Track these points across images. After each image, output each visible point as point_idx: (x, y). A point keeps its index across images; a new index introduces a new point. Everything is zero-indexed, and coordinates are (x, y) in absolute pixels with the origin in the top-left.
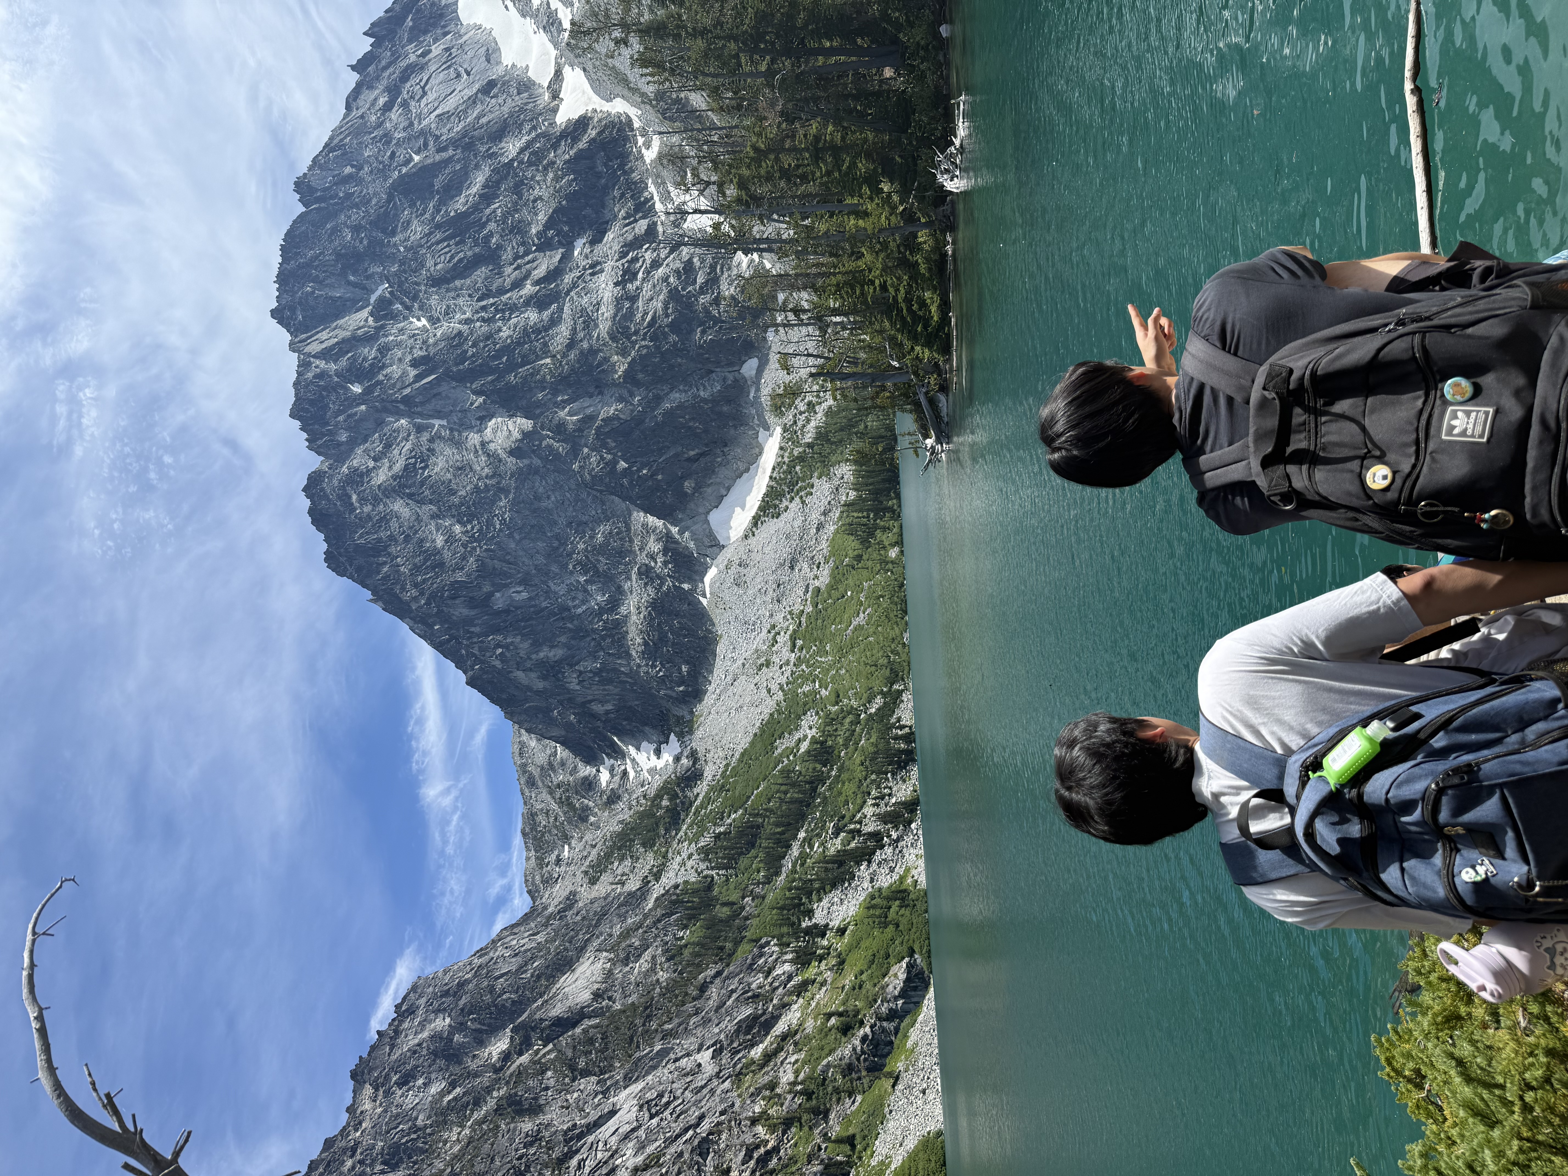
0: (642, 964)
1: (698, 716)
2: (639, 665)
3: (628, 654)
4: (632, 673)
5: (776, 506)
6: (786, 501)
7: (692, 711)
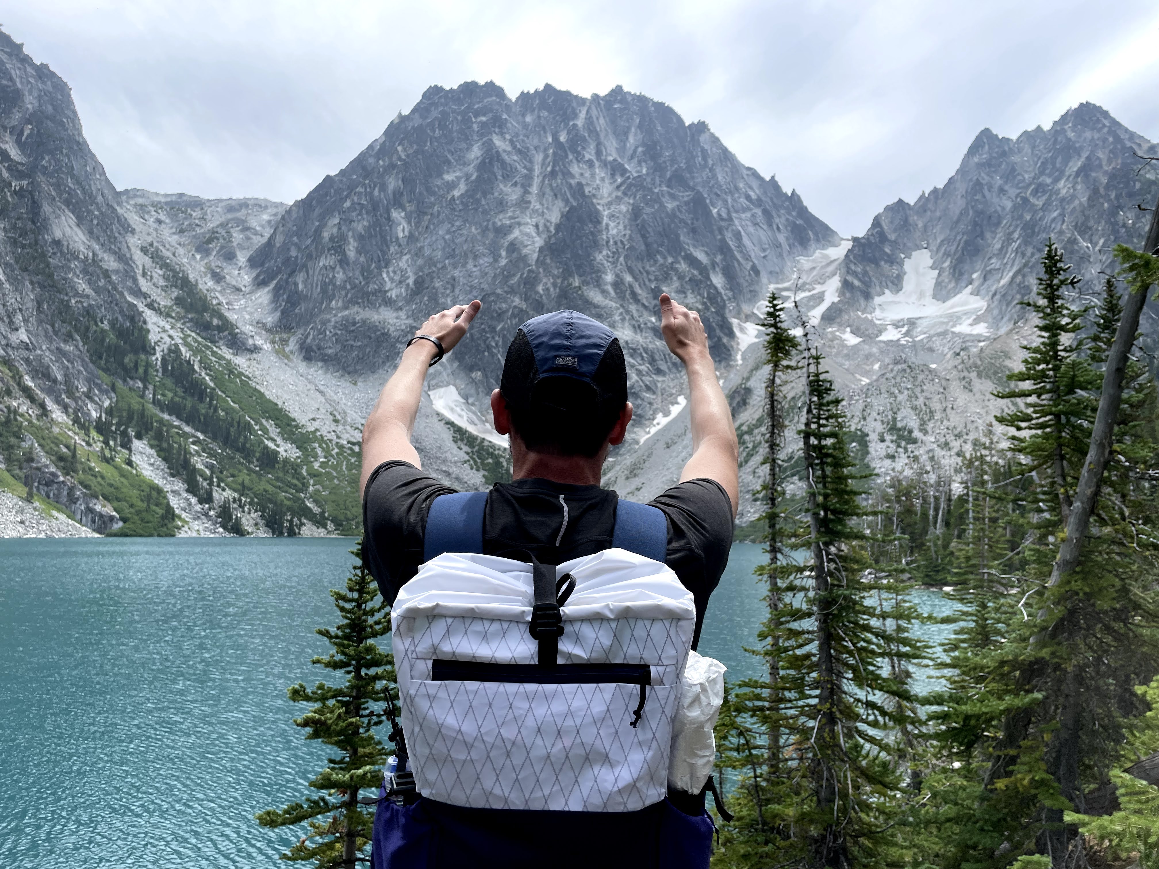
1: (287, 357)
2: (335, 316)
3: (346, 308)
4: (329, 309)
5: (462, 440)
6: (466, 448)
7: (292, 352)
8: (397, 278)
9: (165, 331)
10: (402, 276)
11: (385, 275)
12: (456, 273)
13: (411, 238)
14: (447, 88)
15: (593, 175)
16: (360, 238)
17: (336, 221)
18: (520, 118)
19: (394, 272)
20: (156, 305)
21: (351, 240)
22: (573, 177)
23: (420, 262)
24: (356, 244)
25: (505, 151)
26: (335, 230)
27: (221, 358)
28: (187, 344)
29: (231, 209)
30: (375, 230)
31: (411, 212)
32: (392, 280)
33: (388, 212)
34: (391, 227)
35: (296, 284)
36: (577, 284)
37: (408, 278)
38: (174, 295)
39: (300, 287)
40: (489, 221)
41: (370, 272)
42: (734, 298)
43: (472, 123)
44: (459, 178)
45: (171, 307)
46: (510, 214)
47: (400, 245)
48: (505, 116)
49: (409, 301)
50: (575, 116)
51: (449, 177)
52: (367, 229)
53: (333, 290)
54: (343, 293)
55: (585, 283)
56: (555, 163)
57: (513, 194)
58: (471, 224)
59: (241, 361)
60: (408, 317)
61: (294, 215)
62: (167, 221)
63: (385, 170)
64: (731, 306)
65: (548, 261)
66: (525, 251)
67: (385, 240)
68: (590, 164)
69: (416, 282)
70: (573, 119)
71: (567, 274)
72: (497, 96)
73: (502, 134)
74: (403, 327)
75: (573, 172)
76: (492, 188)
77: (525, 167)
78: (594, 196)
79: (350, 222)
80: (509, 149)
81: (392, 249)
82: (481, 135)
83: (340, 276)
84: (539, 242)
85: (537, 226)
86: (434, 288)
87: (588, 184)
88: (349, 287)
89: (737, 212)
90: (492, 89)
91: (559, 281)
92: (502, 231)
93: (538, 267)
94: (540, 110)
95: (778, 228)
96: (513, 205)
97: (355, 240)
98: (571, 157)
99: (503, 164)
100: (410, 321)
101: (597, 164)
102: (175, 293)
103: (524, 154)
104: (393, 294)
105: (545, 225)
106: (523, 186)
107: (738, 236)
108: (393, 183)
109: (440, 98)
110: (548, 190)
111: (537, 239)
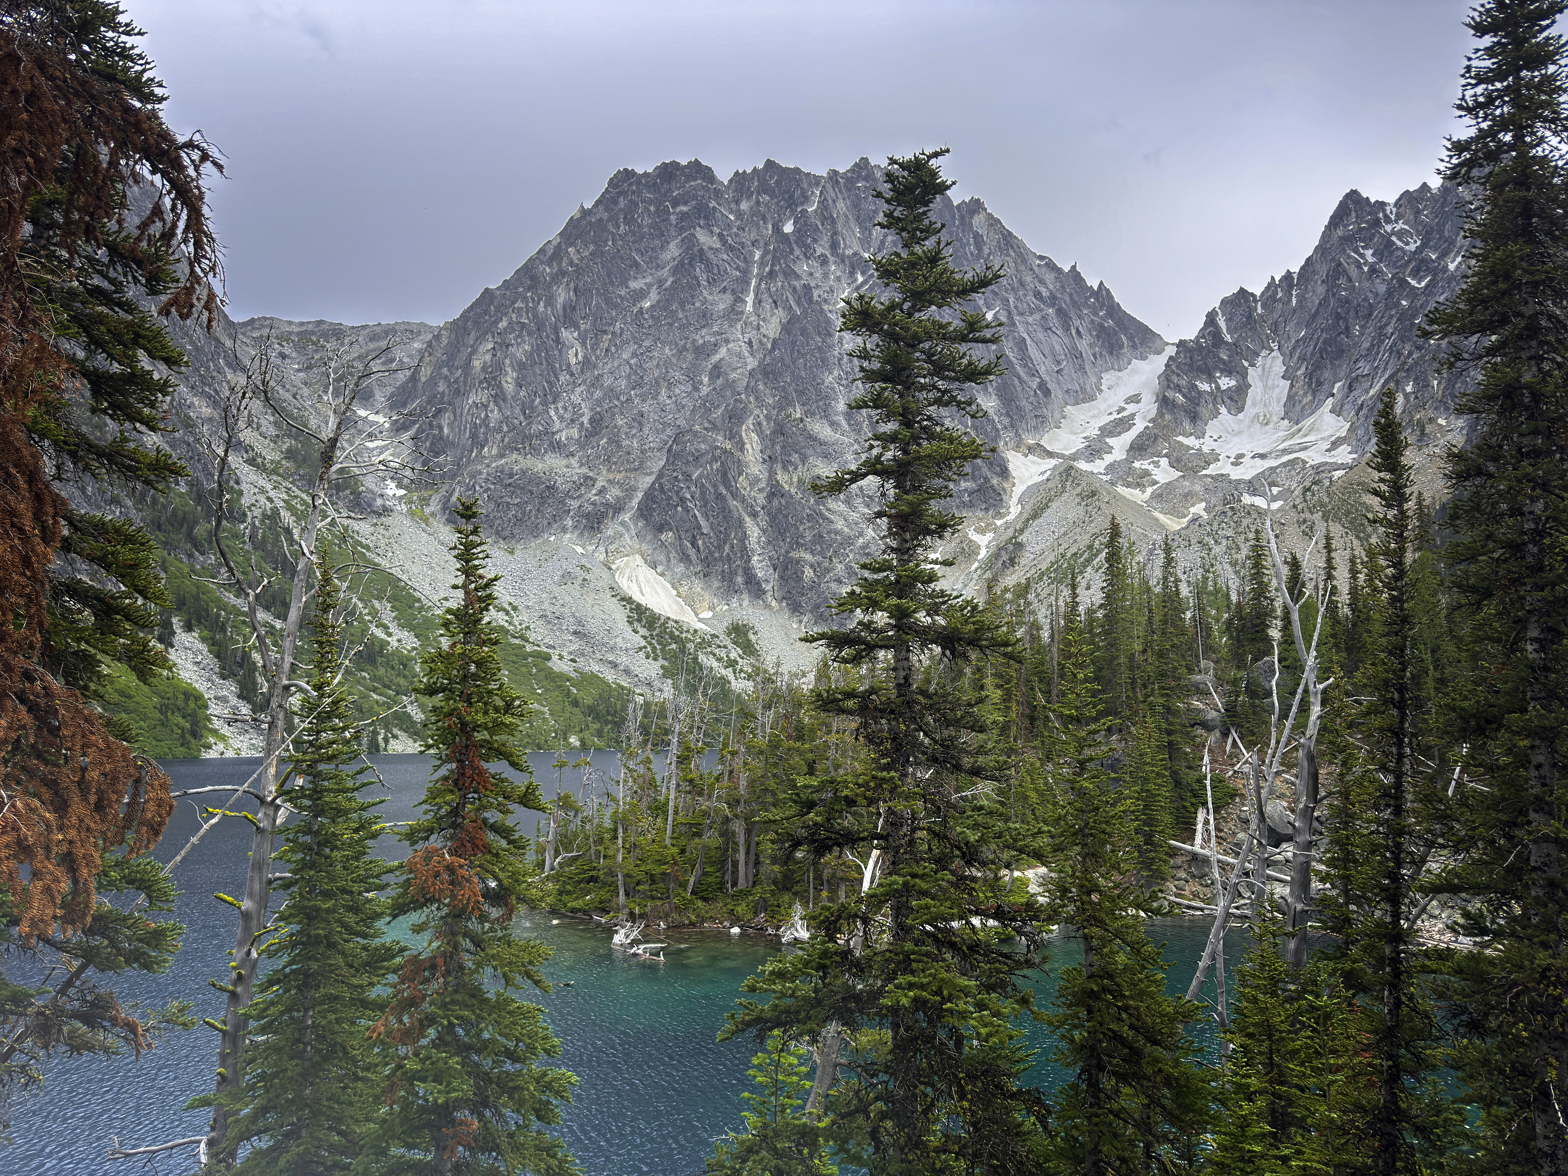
1: (426, 521)
2: (488, 466)
3: (501, 456)
4: (480, 457)
5: (639, 620)
6: (643, 631)
7: (433, 514)
8: (568, 416)
9: (263, 491)
10: (574, 413)
11: (552, 413)
12: (645, 408)
13: (586, 364)
14: (640, 171)
15: (826, 275)
16: (521, 367)
17: (490, 346)
18: (733, 206)
19: (565, 408)
20: (259, 460)
21: (509, 370)
22: (798, 277)
23: (598, 394)
24: (515, 375)
25: (711, 248)
26: (488, 357)
28: (290, 507)
30: (539, 356)
31: (586, 330)
32: (561, 418)
33: (557, 332)
34: (560, 351)
35: (441, 428)
36: (798, 416)
37: (583, 415)
38: (285, 447)
39: (446, 431)
40: (687, 338)
41: (533, 409)
42: (1012, 426)
43: (669, 214)
44: (649, 286)
45: (279, 462)
46: (715, 329)
47: (572, 375)
48: (713, 204)
49: (582, 445)
50: (806, 199)
51: (634, 285)
52: (529, 355)
53: (485, 434)
54: (499, 437)
55: (809, 413)
56: (775, 260)
57: (722, 303)
58: (663, 343)
59: (363, 528)
60: (582, 465)
61: (445, 341)
62: (294, 355)
63: (553, 279)
64: (1007, 436)
65: (761, 387)
66: (733, 376)
67: (553, 367)
68: (824, 261)
69: (592, 421)
70: (802, 204)
71: (785, 402)
72: (703, 179)
73: (708, 227)
74: (575, 478)
75: (799, 272)
76: (692, 296)
77: (737, 269)
78: (825, 301)
79: (507, 347)
80: (718, 245)
81: (562, 378)
82: (682, 229)
83: (495, 415)
84: (752, 363)
85: (750, 343)
86: (615, 427)
87: (818, 286)
88: (505, 429)
89: (1021, 314)
90: (698, 170)
91: (775, 412)
92: (703, 351)
93: (748, 396)
94: (759, 194)
95: (1078, 332)
96: (719, 317)
97: (514, 370)
98: (797, 252)
99: (709, 267)
100: (584, 470)
101: (831, 259)
102: (287, 443)
103: (737, 250)
104: (563, 437)
105: (761, 342)
106: (733, 292)
107: (1021, 345)
108: (562, 295)
109: (631, 184)
110: (765, 297)
111: (750, 360)
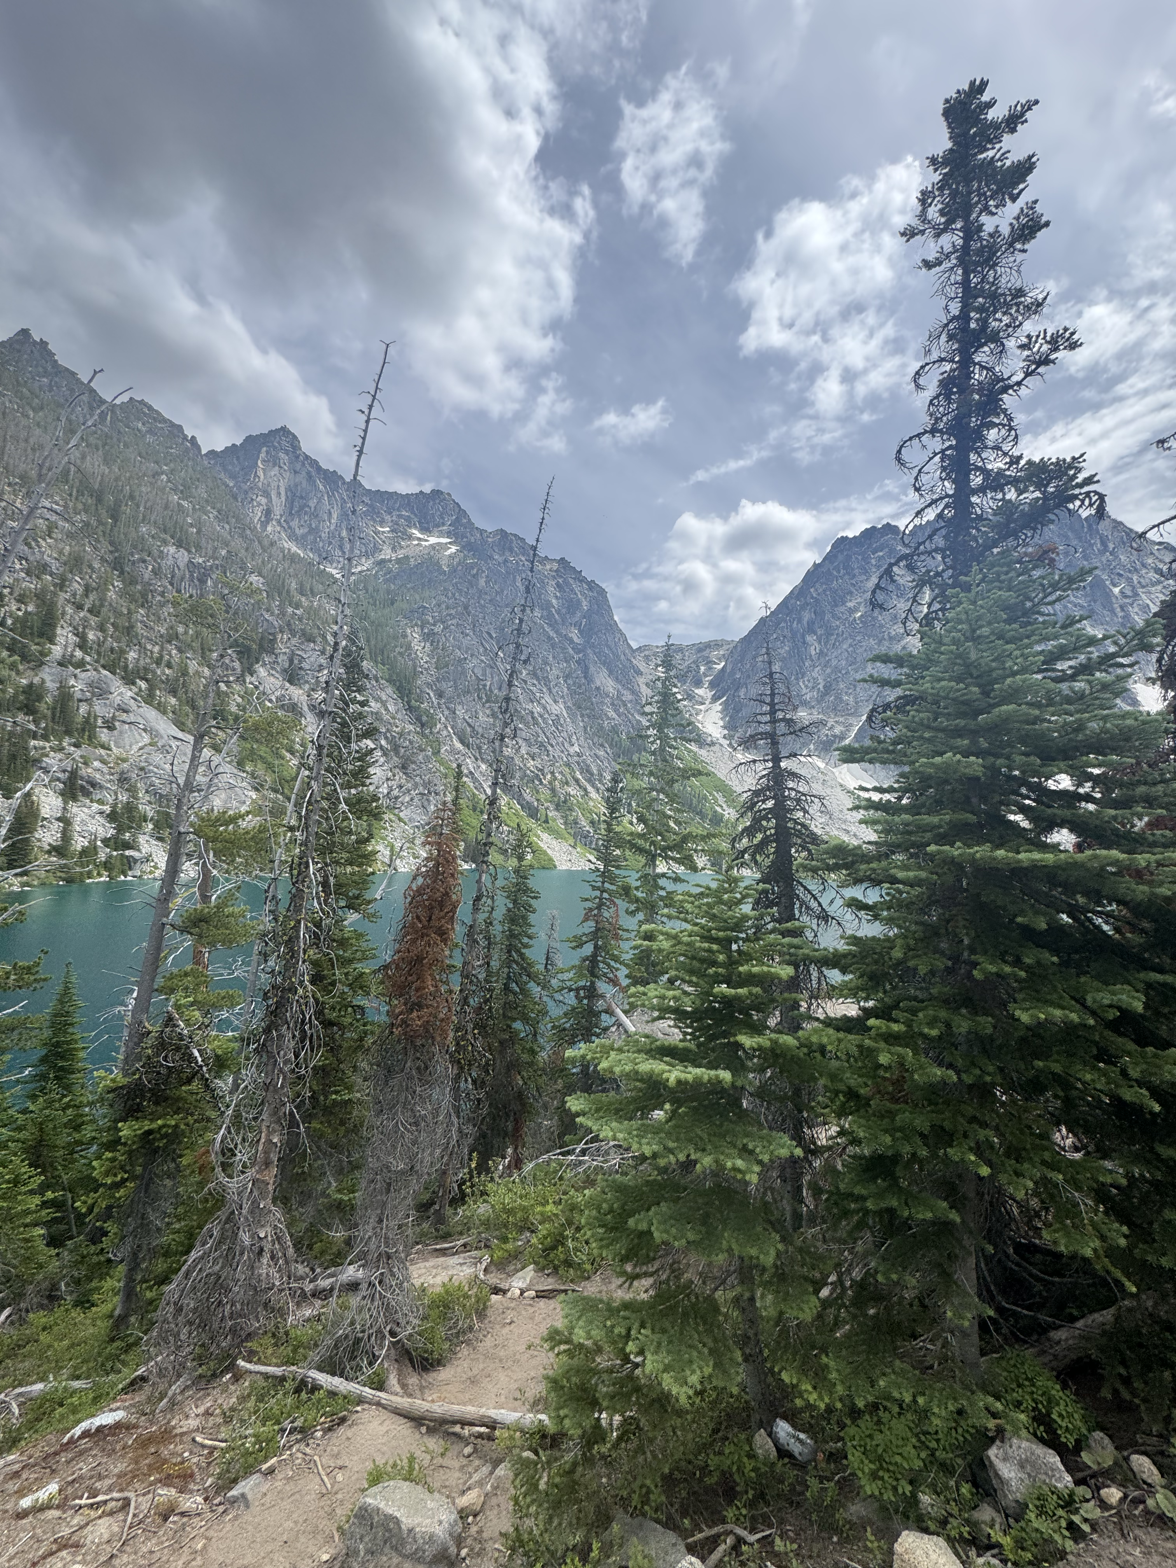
0: (612, 713)
1: (734, 745)
7: (738, 743)
8: (810, 685)
10: (814, 683)
11: (801, 684)
12: (858, 676)
13: (821, 654)
14: (851, 536)
16: (783, 659)
17: (766, 650)
19: (809, 681)
23: (829, 670)
24: (780, 664)
25: (899, 575)
26: (765, 656)
27: (690, 751)
29: (700, 650)
30: (794, 652)
31: (821, 635)
32: (807, 686)
33: (803, 637)
34: (806, 648)
35: (739, 697)
37: (819, 683)
39: (742, 698)
40: (884, 632)
43: (871, 559)
44: (859, 603)
47: (813, 661)
49: (819, 701)
51: (850, 604)
52: (788, 652)
58: (869, 637)
60: (819, 713)
61: (740, 647)
63: (801, 608)
67: (802, 658)
69: (825, 687)
72: (893, 533)
74: (815, 721)
81: (807, 664)
86: (839, 689)
90: (889, 528)
97: (779, 661)
99: (898, 586)
100: (821, 716)
104: (808, 697)
109: (845, 545)
